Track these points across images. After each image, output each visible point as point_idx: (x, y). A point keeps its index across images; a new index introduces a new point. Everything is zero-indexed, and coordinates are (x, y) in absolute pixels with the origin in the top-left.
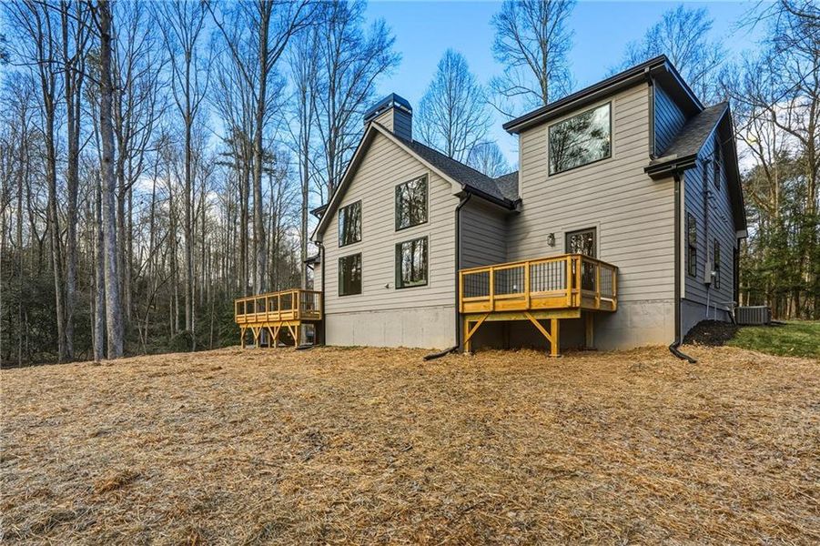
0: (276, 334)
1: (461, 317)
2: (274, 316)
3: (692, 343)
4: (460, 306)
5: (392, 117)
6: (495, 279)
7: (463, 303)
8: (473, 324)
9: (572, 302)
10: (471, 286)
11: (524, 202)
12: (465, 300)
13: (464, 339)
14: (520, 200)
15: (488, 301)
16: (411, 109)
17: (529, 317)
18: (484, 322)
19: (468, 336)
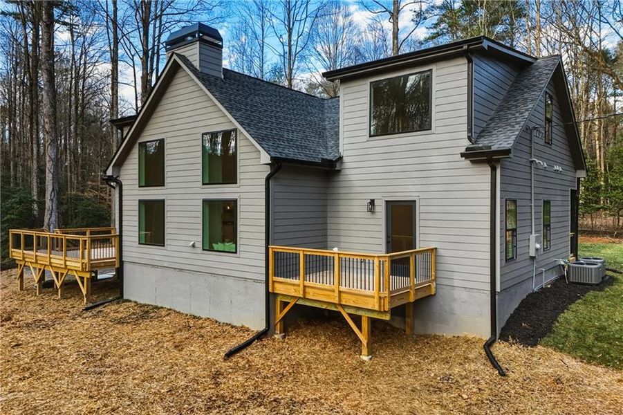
0: (60, 282)
1: (270, 297)
2: (58, 259)
3: (507, 341)
4: (270, 284)
5: (197, 51)
6: (305, 262)
7: (274, 282)
8: (285, 304)
9: (380, 306)
10: (281, 265)
11: (345, 159)
12: (276, 279)
13: (275, 319)
14: (341, 158)
15: (299, 285)
16: (221, 40)
17: (340, 309)
18: (296, 305)
19: (279, 316)
